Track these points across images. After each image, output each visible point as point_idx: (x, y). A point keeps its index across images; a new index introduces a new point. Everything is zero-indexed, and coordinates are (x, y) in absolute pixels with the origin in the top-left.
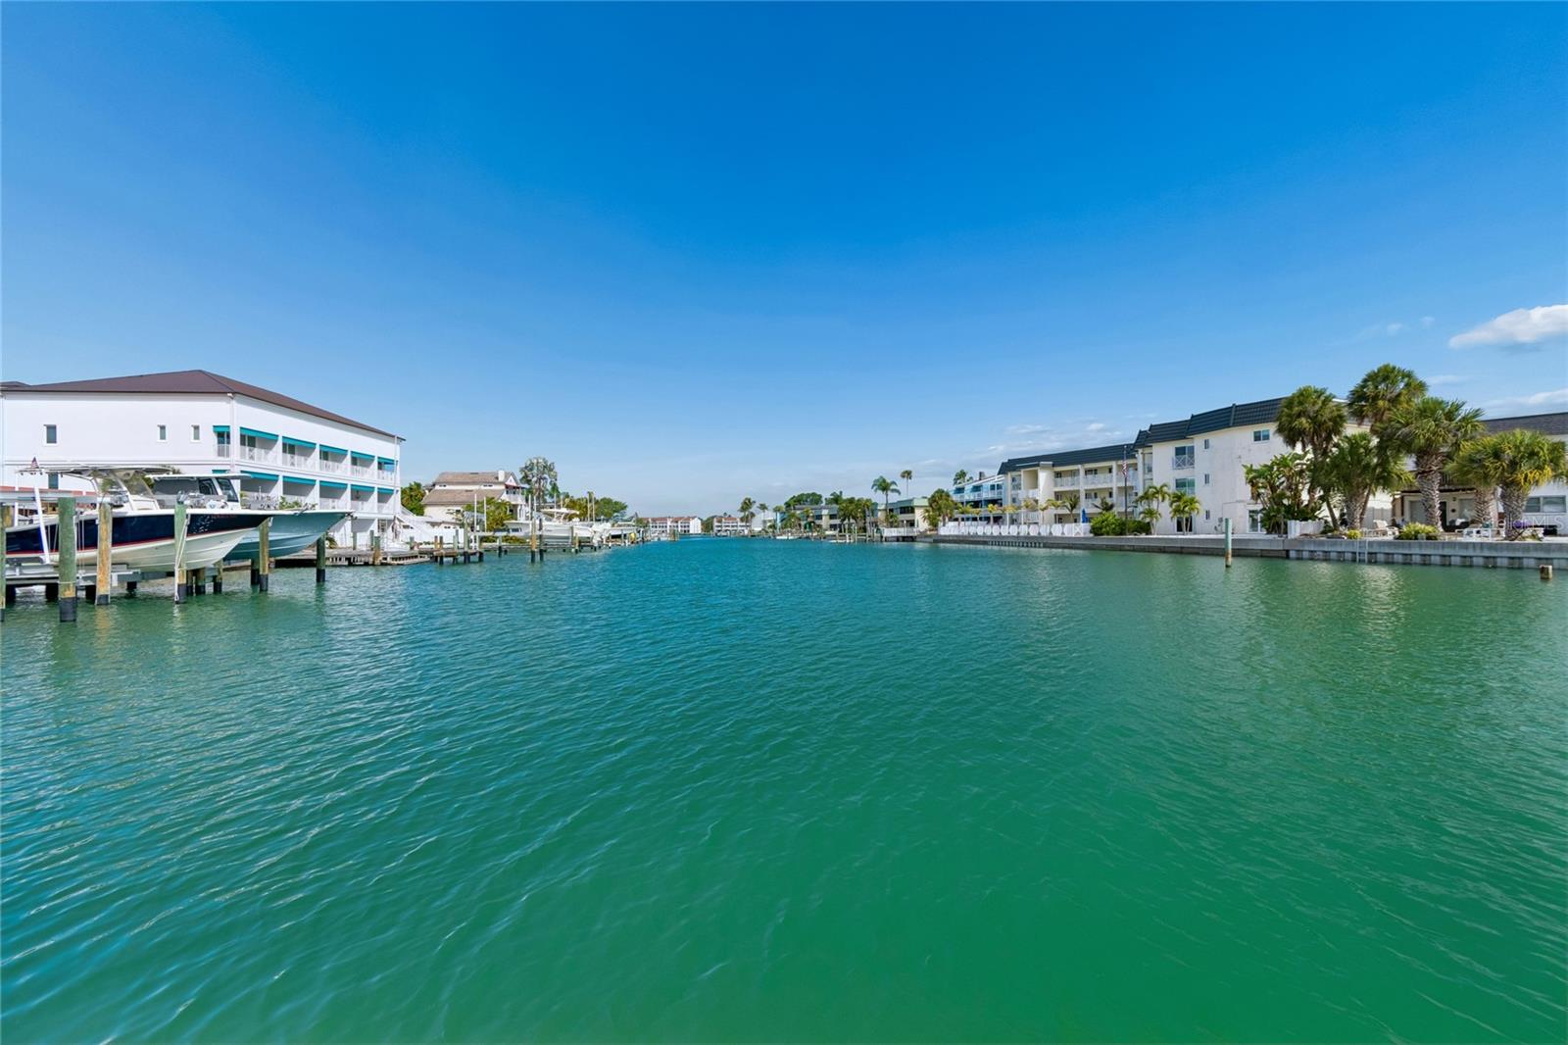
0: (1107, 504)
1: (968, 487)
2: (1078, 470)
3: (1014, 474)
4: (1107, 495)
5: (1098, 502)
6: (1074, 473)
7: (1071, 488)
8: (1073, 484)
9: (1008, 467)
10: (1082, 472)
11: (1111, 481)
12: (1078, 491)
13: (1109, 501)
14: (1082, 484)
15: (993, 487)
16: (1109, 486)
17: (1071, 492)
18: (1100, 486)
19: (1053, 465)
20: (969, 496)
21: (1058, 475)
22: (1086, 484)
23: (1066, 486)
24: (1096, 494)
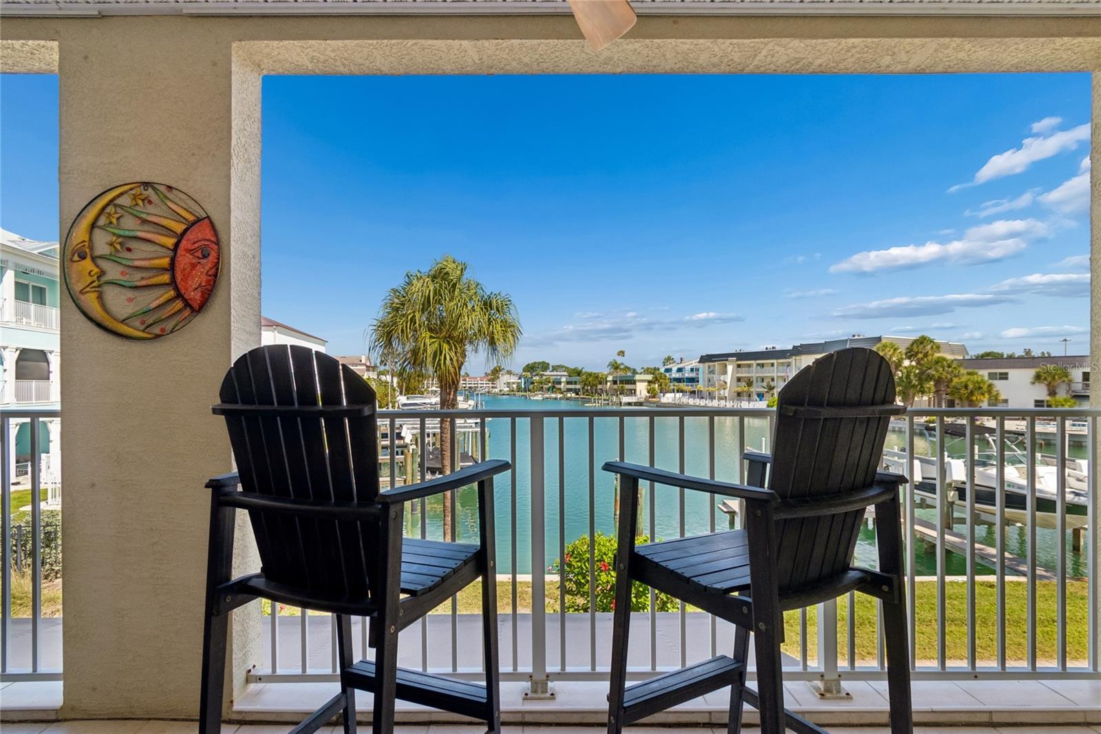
0: (770, 386)
1: (675, 369)
2: (752, 364)
3: (711, 364)
4: (770, 380)
5: (765, 384)
6: (749, 366)
7: (749, 375)
8: (749, 373)
9: (705, 359)
10: (755, 365)
11: (773, 372)
12: (752, 377)
13: (772, 384)
14: (754, 372)
15: (692, 370)
16: (772, 375)
17: (747, 377)
18: (766, 375)
19: (737, 360)
20: (675, 375)
21: (739, 366)
22: (756, 372)
23: (743, 374)
24: (763, 379)
